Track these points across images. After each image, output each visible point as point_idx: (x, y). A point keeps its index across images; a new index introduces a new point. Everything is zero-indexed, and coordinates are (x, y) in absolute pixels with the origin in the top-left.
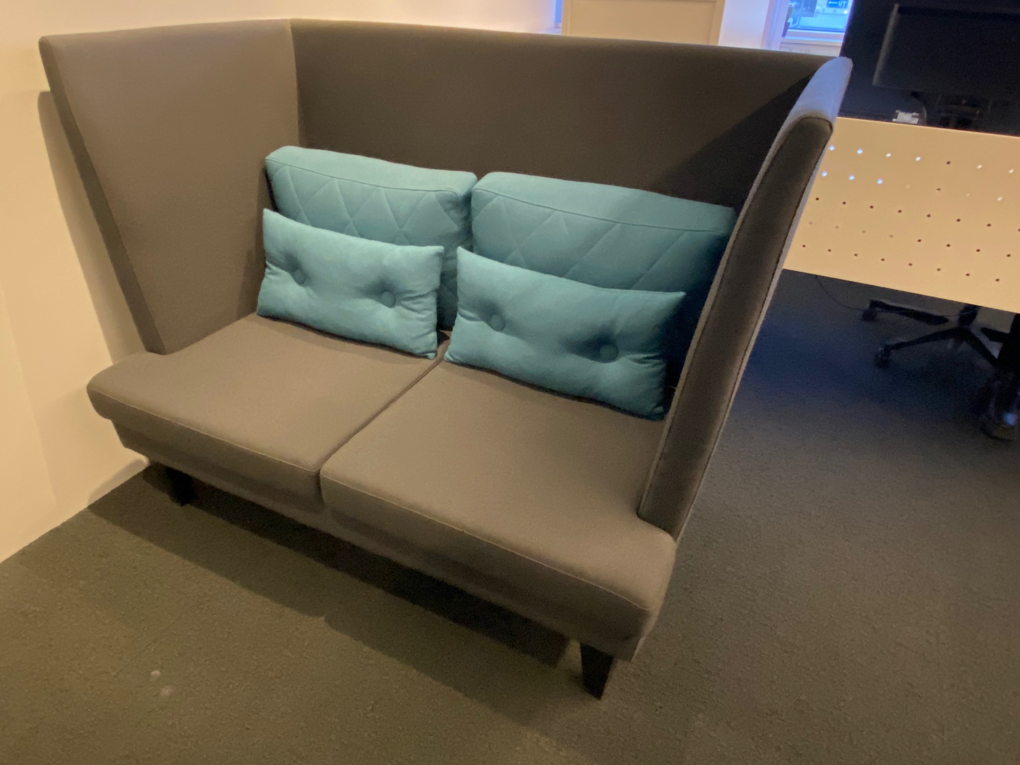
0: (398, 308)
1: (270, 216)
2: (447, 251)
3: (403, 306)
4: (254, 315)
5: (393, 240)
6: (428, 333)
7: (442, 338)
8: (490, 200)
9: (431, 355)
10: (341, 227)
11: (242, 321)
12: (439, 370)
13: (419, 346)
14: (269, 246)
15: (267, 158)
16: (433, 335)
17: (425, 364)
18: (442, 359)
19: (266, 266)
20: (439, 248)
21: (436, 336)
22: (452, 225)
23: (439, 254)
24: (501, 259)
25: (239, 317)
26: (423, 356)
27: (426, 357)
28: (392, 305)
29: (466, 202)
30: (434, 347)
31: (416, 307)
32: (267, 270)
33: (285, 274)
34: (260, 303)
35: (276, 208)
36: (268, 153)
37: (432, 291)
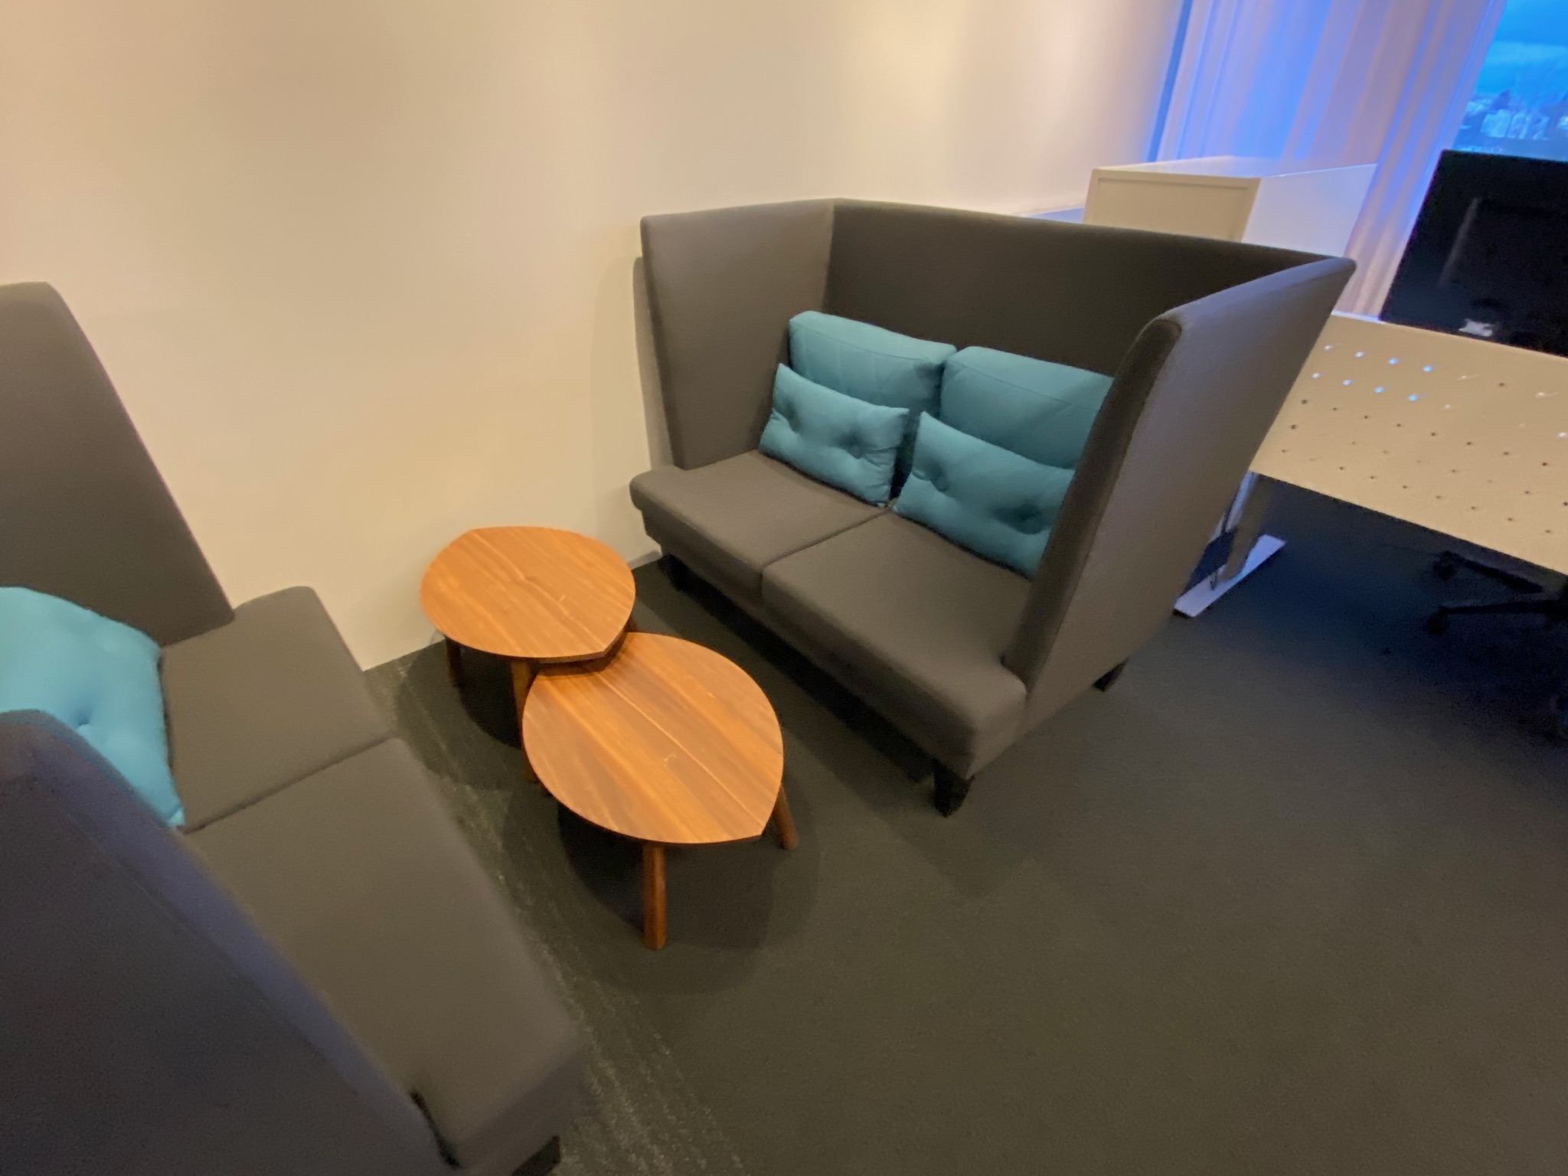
0: (863, 461)
1: (783, 370)
2: (911, 413)
3: (867, 458)
4: (755, 452)
5: (872, 400)
6: (882, 485)
7: (895, 493)
8: (958, 371)
9: (881, 505)
10: (834, 384)
11: (746, 455)
12: (884, 518)
13: (871, 495)
14: (777, 393)
15: (791, 320)
16: (887, 488)
17: (873, 511)
18: (890, 510)
19: (771, 412)
20: (904, 411)
21: (890, 489)
22: (922, 390)
23: (903, 416)
24: (957, 426)
25: (746, 451)
26: (875, 504)
27: (876, 506)
28: (858, 456)
29: (938, 373)
30: (886, 498)
31: (875, 460)
32: (772, 416)
33: (784, 421)
34: (762, 441)
35: (790, 364)
36: (792, 317)
37: (891, 448)
